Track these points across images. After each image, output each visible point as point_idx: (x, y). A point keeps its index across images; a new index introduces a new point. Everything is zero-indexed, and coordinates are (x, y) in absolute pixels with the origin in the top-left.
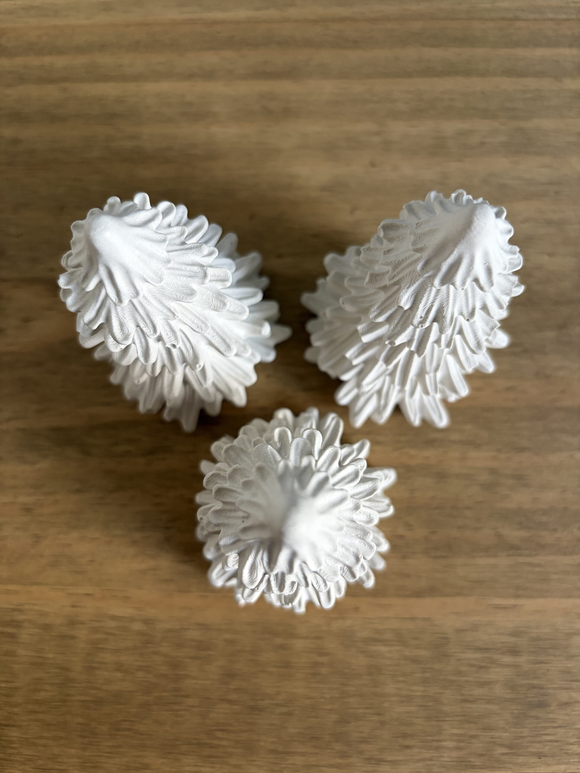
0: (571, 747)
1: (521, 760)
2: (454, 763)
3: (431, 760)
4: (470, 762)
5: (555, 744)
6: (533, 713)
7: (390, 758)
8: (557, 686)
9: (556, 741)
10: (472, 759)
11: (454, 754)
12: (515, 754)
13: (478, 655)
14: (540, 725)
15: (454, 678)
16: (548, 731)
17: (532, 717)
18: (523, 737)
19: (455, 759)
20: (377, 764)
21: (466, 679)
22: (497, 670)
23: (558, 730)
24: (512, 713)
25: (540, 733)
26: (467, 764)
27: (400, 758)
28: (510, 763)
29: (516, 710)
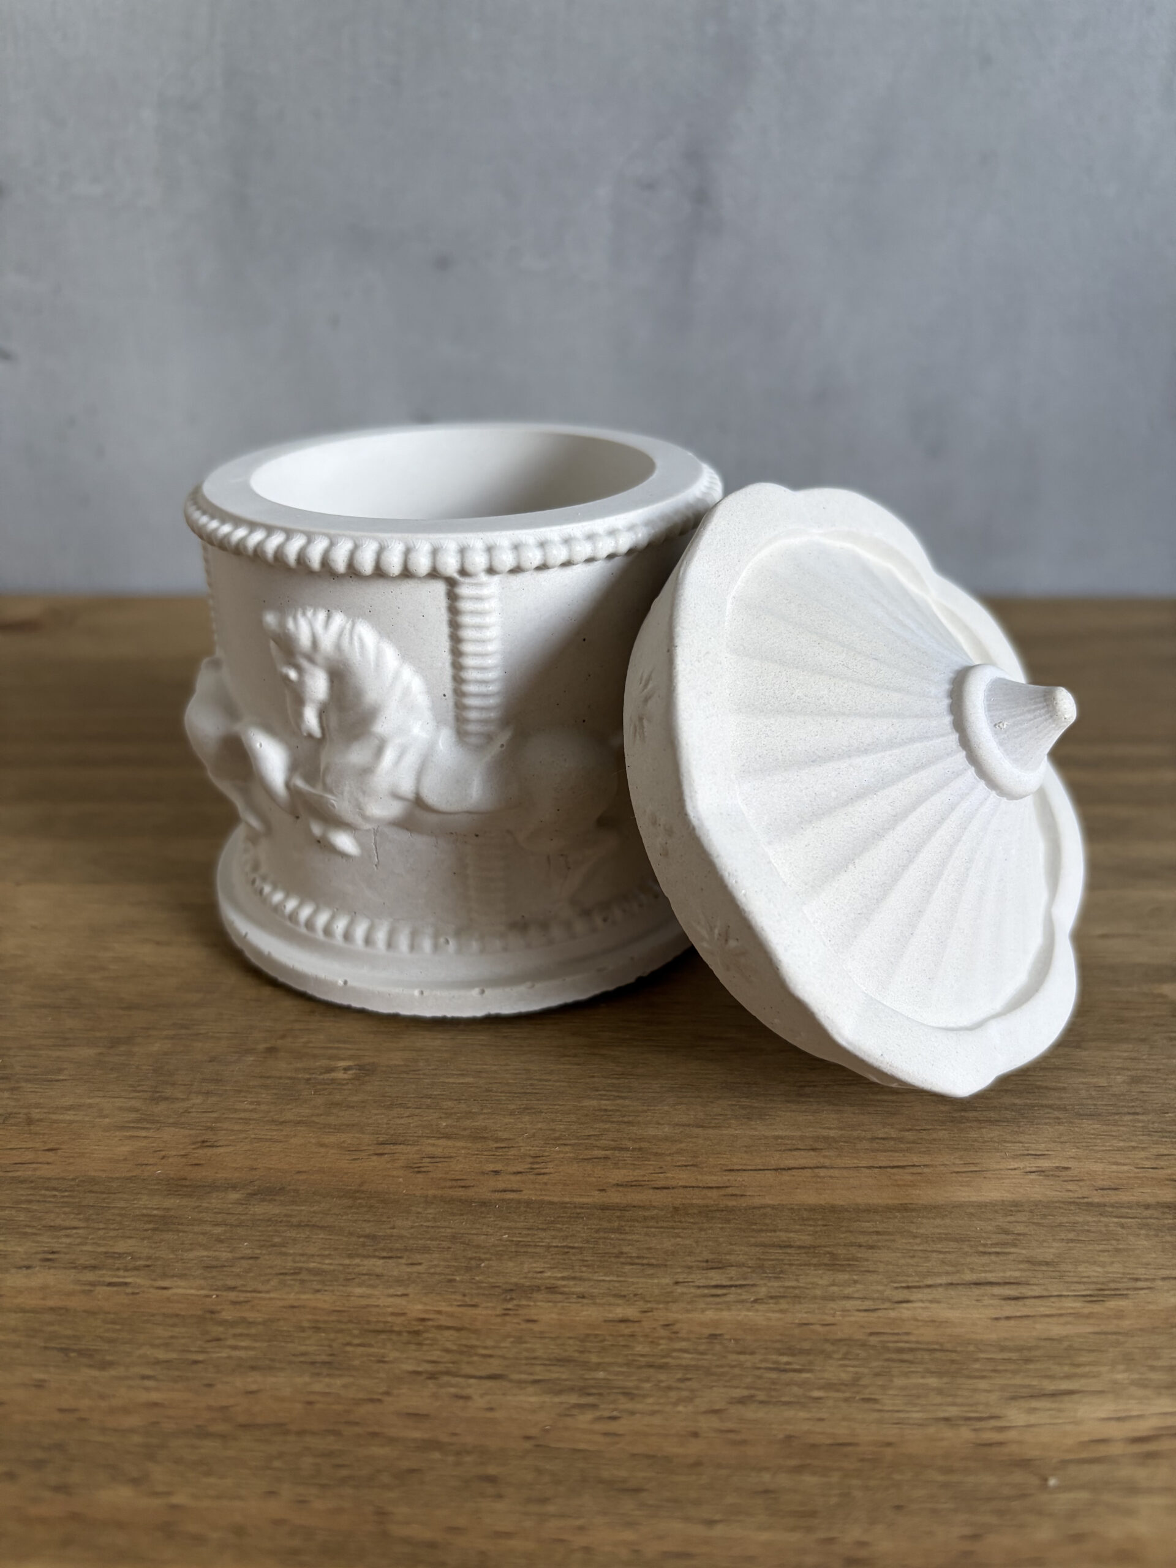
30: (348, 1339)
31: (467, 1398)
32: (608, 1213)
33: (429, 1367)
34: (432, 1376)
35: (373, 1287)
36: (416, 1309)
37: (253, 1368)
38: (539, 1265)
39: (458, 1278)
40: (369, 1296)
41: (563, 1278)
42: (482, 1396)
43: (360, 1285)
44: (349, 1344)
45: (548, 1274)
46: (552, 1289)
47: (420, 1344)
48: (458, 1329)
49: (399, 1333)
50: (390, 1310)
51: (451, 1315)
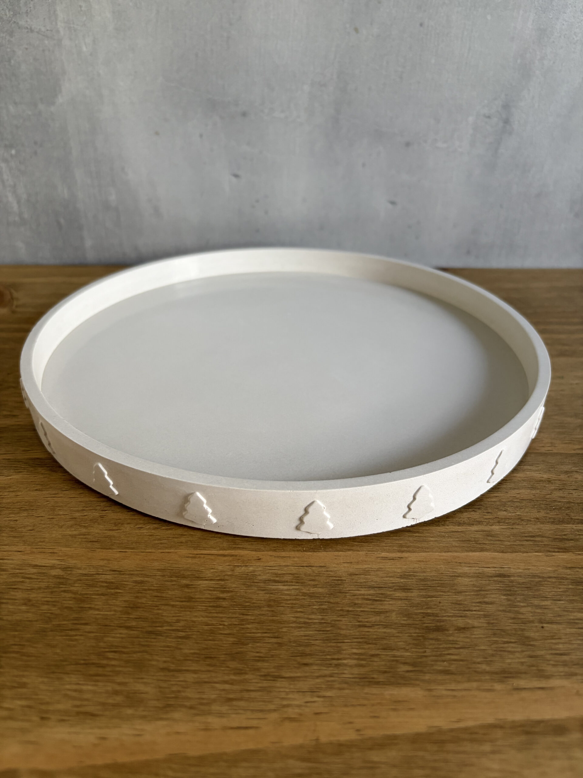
0: (479, 666)
1: (427, 677)
2: (357, 680)
3: (331, 676)
4: (373, 678)
5: (461, 663)
6: (431, 636)
7: (288, 675)
8: (452, 614)
9: (462, 660)
10: (375, 676)
11: (356, 671)
12: (421, 671)
13: (372, 592)
14: (441, 646)
15: (350, 609)
16: (450, 651)
17: (432, 639)
18: (426, 656)
19: (356, 676)
20: (274, 680)
21: (362, 609)
22: (391, 602)
23: (461, 650)
24: (412, 636)
25: (443, 653)
26: (371, 680)
27: (299, 675)
28: (417, 680)
29: (415, 633)
30: (533, 483)
31: (572, 494)
32: (579, 455)
33: (558, 488)
34: (560, 489)
35: (531, 472)
36: (545, 476)
37: (515, 489)
38: (570, 467)
39: (551, 470)
40: (532, 474)
41: (577, 469)
42: (575, 493)
43: (528, 472)
44: (534, 484)
45: (573, 468)
46: (576, 472)
47: (552, 483)
48: (559, 480)
49: (545, 481)
50: (539, 477)
51: (555, 477)
